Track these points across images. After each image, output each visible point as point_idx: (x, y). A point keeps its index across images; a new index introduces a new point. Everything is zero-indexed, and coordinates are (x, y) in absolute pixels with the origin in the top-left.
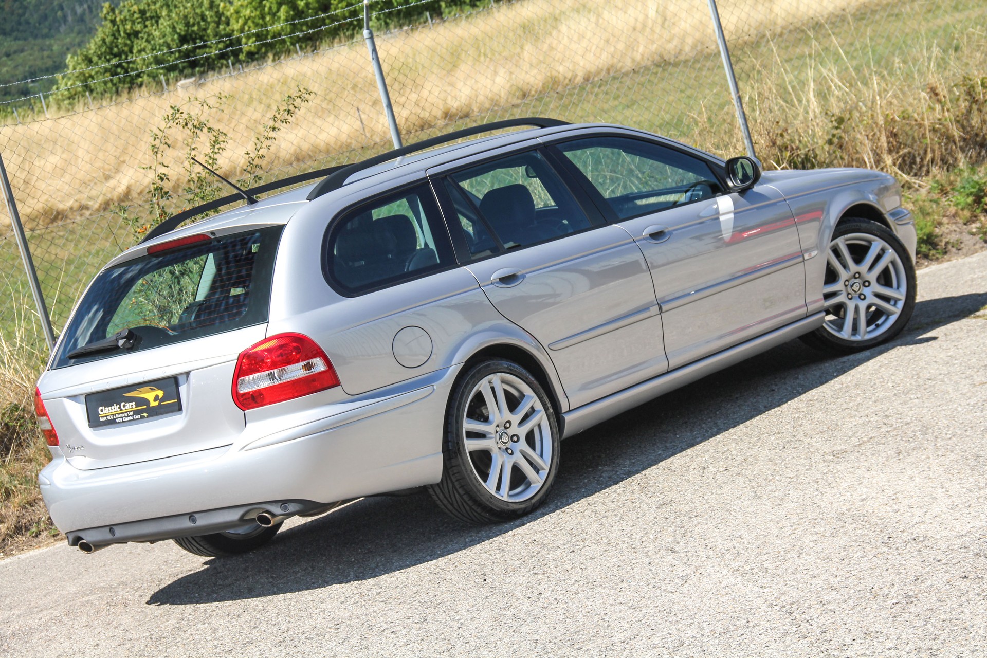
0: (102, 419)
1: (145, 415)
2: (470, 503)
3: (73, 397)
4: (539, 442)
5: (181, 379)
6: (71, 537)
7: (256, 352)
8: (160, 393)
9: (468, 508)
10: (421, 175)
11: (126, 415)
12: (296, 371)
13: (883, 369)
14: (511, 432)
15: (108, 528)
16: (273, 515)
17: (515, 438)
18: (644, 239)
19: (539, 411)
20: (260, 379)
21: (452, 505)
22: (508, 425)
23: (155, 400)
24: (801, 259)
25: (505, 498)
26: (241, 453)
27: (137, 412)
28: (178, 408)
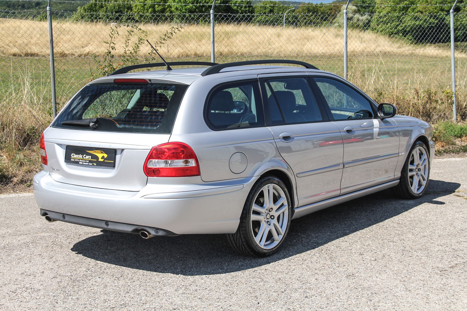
0: (72, 160)
1: (95, 164)
2: (246, 246)
3: (60, 145)
4: (282, 220)
5: (118, 152)
6: (43, 212)
7: (162, 148)
8: (106, 156)
9: (243, 248)
10: (255, 77)
11: (85, 161)
12: (179, 163)
14: (271, 213)
15: (63, 214)
16: (149, 234)
17: (272, 217)
18: (344, 132)
19: (286, 206)
20: (160, 162)
21: (236, 244)
22: (271, 210)
23: (102, 158)
24: (398, 155)
25: (262, 247)
26: (143, 199)
27: (90, 162)
28: (113, 166)
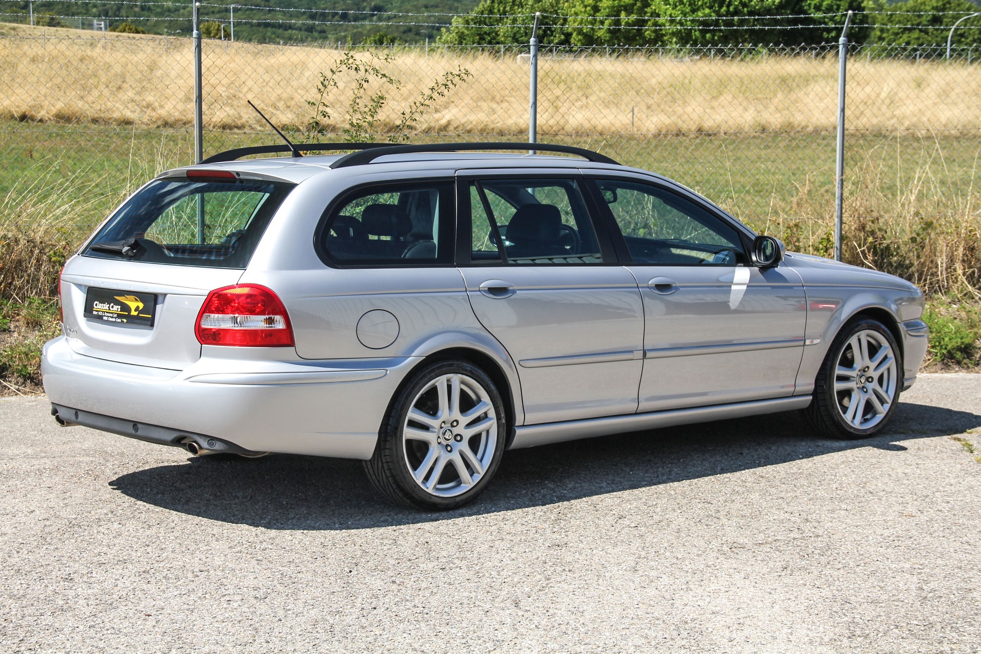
0: (95, 313)
1: (125, 321)
2: (394, 486)
3: (79, 286)
4: (483, 448)
5: (160, 299)
7: (226, 294)
8: (141, 305)
10: (450, 173)
11: (111, 315)
12: (257, 322)
13: (843, 466)
14: (456, 431)
15: (74, 411)
17: (458, 438)
18: (648, 287)
19: (491, 419)
20: (223, 320)
21: (379, 482)
22: (455, 424)
23: (136, 310)
24: (802, 343)
25: (430, 490)
26: (187, 382)
27: (119, 316)
28: (150, 323)
